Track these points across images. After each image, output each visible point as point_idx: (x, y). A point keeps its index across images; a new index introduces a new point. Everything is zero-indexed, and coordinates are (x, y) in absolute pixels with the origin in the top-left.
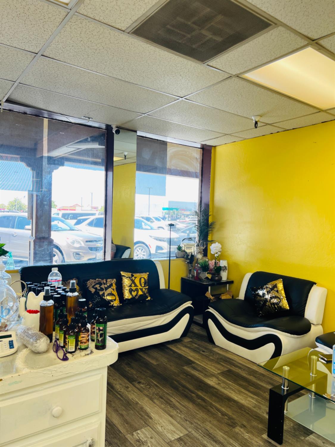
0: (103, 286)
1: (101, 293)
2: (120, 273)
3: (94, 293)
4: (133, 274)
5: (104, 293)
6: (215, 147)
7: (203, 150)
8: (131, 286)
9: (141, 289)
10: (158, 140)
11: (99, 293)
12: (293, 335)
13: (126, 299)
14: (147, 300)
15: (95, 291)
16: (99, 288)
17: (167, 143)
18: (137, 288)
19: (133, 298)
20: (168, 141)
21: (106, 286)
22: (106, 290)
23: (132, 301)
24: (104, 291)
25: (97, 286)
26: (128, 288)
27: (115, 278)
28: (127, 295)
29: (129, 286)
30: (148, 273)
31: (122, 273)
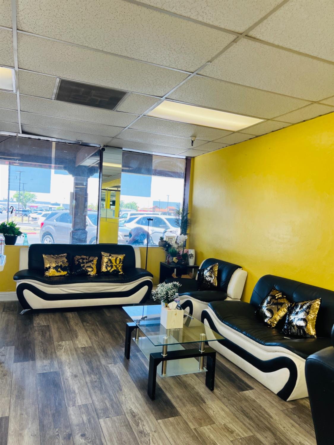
0: (85, 261)
1: (82, 265)
2: (101, 253)
3: (77, 265)
4: (111, 255)
5: (84, 266)
6: (194, 157)
7: (186, 160)
8: (107, 262)
9: (116, 266)
10: (144, 153)
11: (80, 265)
12: (202, 302)
13: (102, 271)
14: (119, 274)
15: (78, 263)
16: (82, 262)
17: (153, 155)
18: (112, 265)
19: (108, 272)
20: (153, 154)
21: (87, 261)
22: (86, 264)
23: (107, 273)
24: (85, 264)
25: (81, 261)
26: (105, 264)
27: (97, 257)
28: (104, 269)
29: (106, 263)
30: (124, 255)
31: (102, 253)
